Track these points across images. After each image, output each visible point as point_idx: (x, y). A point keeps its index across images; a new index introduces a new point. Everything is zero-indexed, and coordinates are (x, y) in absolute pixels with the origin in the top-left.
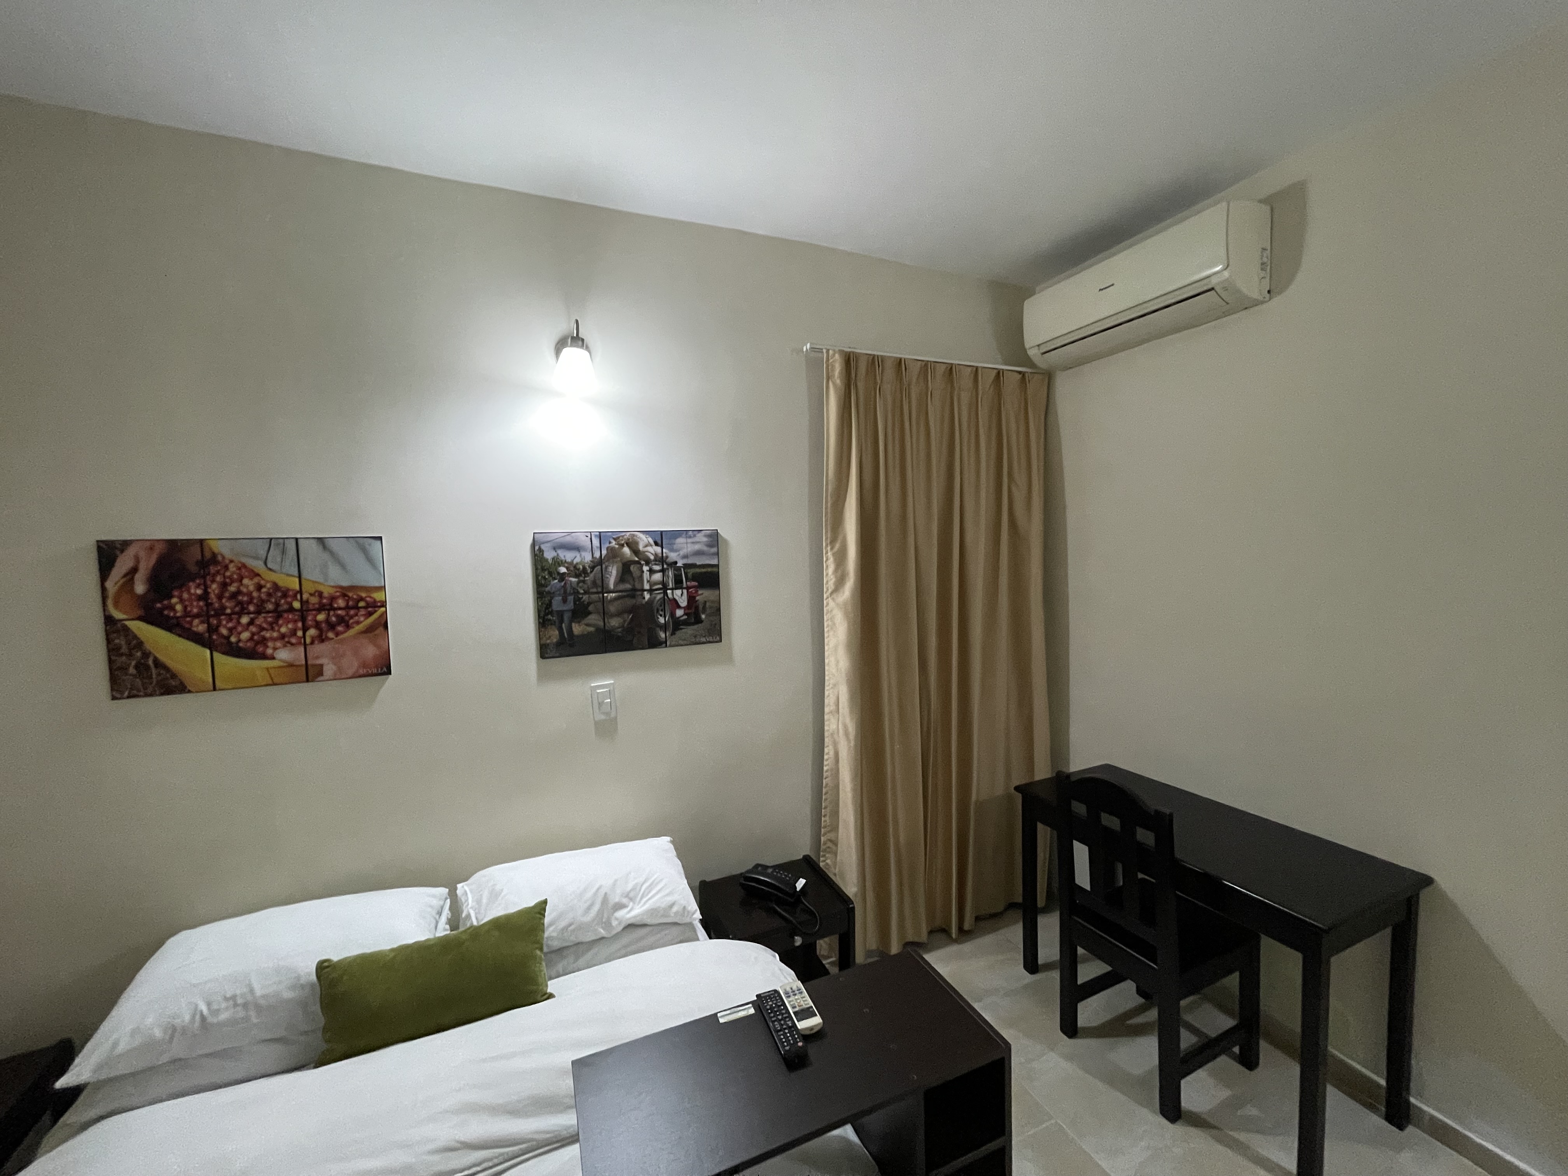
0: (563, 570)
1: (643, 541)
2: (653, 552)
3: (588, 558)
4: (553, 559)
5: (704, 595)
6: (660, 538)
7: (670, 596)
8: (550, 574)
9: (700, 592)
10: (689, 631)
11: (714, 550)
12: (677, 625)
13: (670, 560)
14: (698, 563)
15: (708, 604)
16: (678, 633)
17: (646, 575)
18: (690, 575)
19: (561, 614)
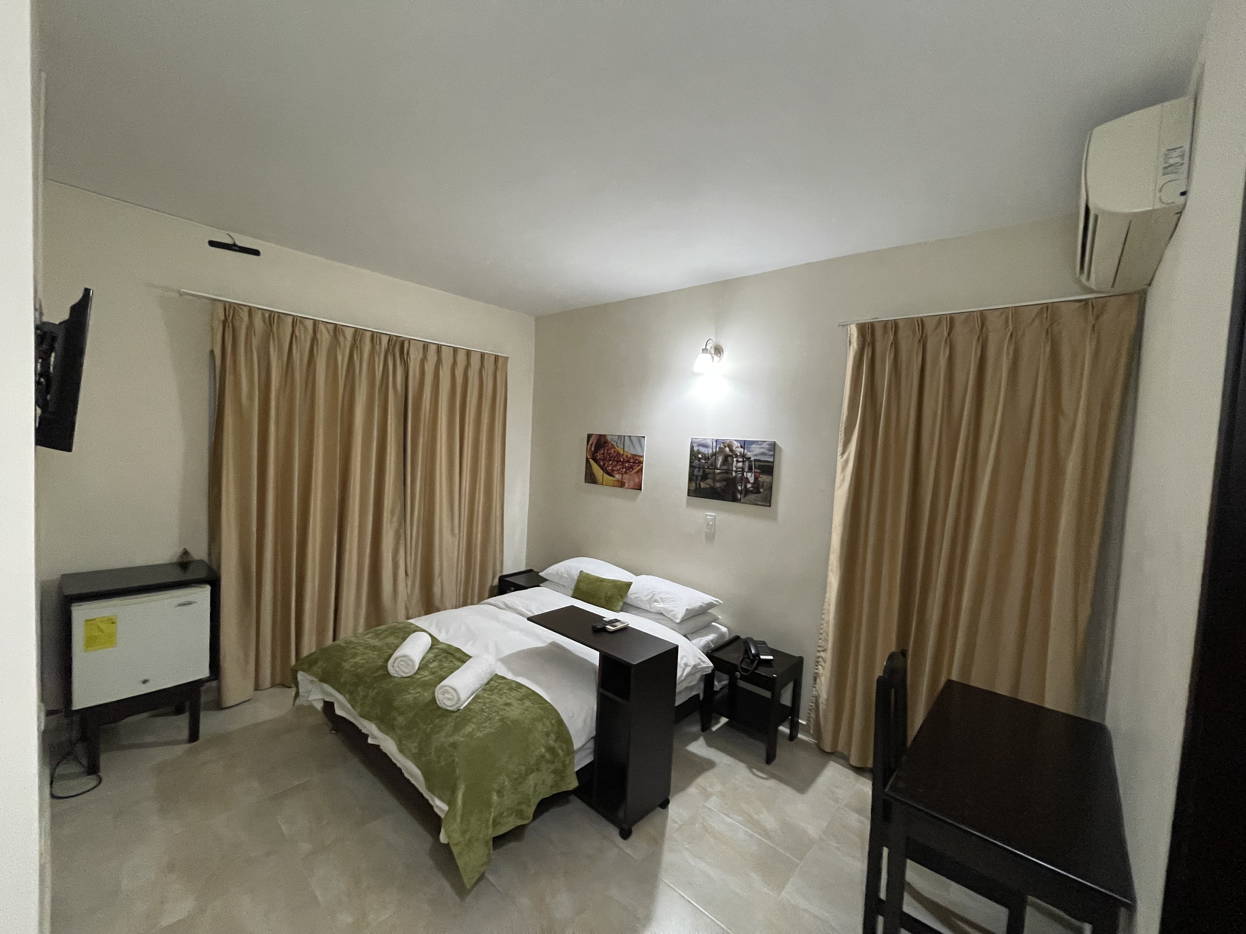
0: (700, 456)
1: (736, 444)
2: (739, 451)
3: (710, 452)
4: (697, 450)
5: (763, 478)
6: (744, 444)
7: (745, 476)
8: (695, 457)
9: (761, 476)
10: (752, 497)
11: (772, 453)
12: (747, 492)
13: (747, 456)
14: (762, 459)
15: (765, 484)
16: (748, 497)
17: (735, 463)
18: (756, 466)
19: (697, 476)
